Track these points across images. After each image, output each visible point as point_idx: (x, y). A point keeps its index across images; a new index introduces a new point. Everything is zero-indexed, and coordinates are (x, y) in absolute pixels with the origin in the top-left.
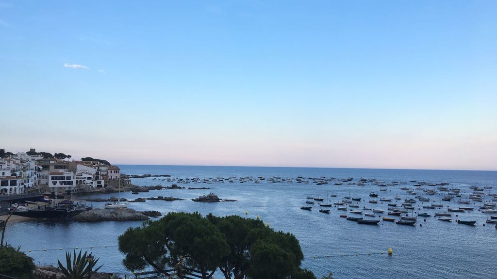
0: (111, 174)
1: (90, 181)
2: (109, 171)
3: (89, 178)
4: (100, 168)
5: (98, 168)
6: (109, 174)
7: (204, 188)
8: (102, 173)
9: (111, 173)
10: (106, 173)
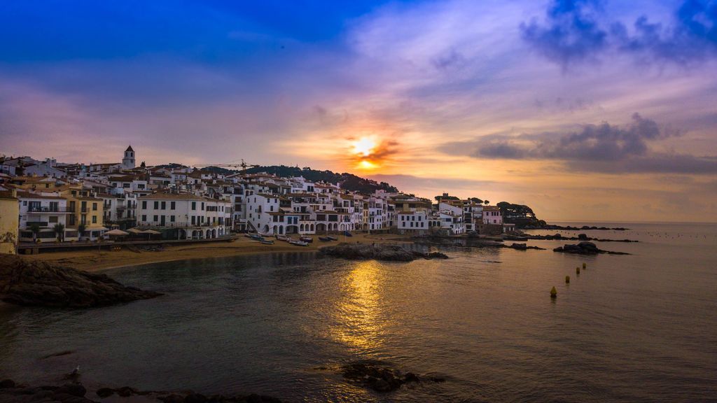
0: (488, 217)
1: (450, 223)
2: (485, 213)
3: (448, 220)
4: (473, 209)
5: (470, 209)
6: (485, 217)
7: (627, 241)
8: (475, 215)
9: (487, 214)
10: (480, 215)
